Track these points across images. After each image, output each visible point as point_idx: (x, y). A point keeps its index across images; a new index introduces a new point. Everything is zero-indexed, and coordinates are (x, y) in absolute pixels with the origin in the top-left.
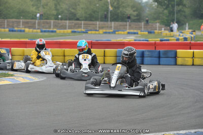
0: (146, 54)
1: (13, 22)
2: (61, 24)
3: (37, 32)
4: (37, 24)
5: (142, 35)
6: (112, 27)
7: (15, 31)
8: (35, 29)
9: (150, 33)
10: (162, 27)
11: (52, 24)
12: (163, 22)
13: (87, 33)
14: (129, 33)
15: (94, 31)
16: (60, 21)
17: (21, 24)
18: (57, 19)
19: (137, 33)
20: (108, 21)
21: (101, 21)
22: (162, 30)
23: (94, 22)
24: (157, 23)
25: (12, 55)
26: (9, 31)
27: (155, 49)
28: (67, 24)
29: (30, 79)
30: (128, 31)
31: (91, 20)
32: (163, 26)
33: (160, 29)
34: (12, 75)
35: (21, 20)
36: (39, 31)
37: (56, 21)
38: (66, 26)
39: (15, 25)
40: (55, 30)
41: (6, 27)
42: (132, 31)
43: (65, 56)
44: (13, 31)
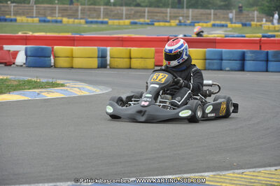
0: (248, 56)
1: (45, 9)
2: (116, 12)
3: (80, 23)
4: (80, 12)
5: (234, 29)
6: (188, 16)
7: (49, 21)
8: (77, 18)
9: (244, 25)
10: (262, 18)
11: (102, 12)
12: (263, 9)
13: (153, 24)
14: (214, 25)
15: (163, 21)
16: (113, 7)
17: (57, 11)
18: (108, 3)
19: (227, 26)
20: (183, 8)
21: (172, 8)
22: (262, 21)
23: (163, 10)
24: (254, 11)
25: (55, 57)
26: (40, 21)
27: (260, 49)
28: (124, 13)
29: (88, 91)
30: (212, 22)
31: (158, 7)
32: (264, 15)
33: (260, 20)
34: (62, 85)
35: (57, 6)
36: (83, 21)
37: (108, 7)
38: (122, 14)
39: (49, 12)
40: (106, 20)
41: (34, 15)
42: (218, 22)
43: (131, 58)
44: (44, 21)
